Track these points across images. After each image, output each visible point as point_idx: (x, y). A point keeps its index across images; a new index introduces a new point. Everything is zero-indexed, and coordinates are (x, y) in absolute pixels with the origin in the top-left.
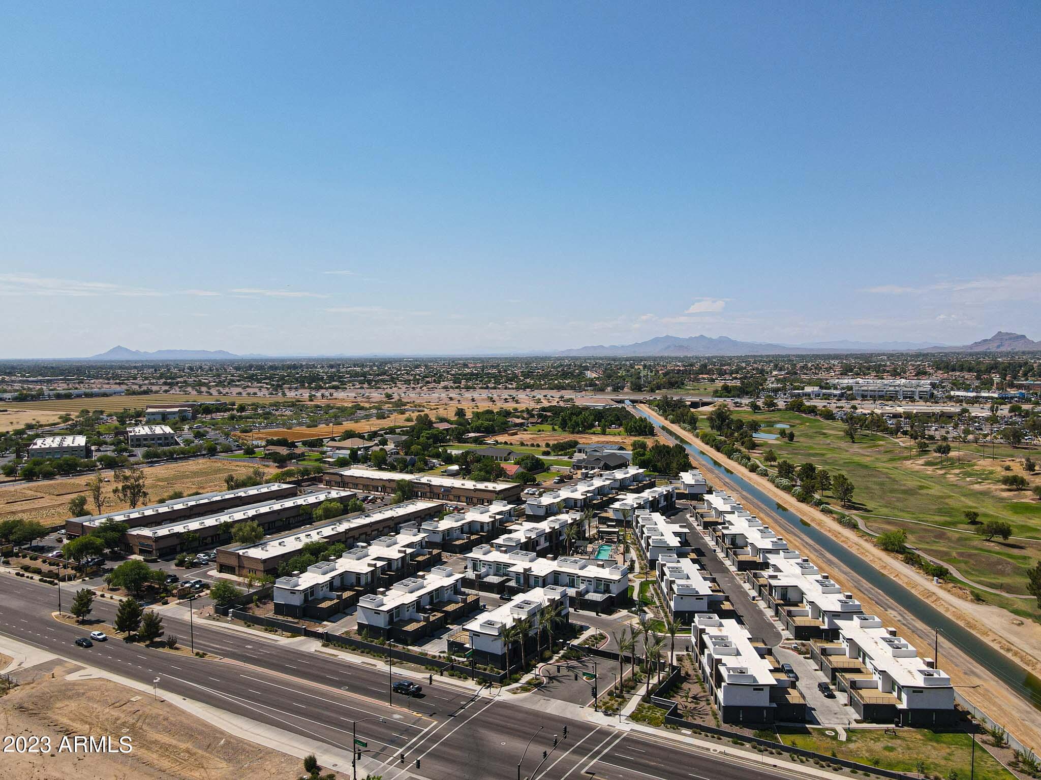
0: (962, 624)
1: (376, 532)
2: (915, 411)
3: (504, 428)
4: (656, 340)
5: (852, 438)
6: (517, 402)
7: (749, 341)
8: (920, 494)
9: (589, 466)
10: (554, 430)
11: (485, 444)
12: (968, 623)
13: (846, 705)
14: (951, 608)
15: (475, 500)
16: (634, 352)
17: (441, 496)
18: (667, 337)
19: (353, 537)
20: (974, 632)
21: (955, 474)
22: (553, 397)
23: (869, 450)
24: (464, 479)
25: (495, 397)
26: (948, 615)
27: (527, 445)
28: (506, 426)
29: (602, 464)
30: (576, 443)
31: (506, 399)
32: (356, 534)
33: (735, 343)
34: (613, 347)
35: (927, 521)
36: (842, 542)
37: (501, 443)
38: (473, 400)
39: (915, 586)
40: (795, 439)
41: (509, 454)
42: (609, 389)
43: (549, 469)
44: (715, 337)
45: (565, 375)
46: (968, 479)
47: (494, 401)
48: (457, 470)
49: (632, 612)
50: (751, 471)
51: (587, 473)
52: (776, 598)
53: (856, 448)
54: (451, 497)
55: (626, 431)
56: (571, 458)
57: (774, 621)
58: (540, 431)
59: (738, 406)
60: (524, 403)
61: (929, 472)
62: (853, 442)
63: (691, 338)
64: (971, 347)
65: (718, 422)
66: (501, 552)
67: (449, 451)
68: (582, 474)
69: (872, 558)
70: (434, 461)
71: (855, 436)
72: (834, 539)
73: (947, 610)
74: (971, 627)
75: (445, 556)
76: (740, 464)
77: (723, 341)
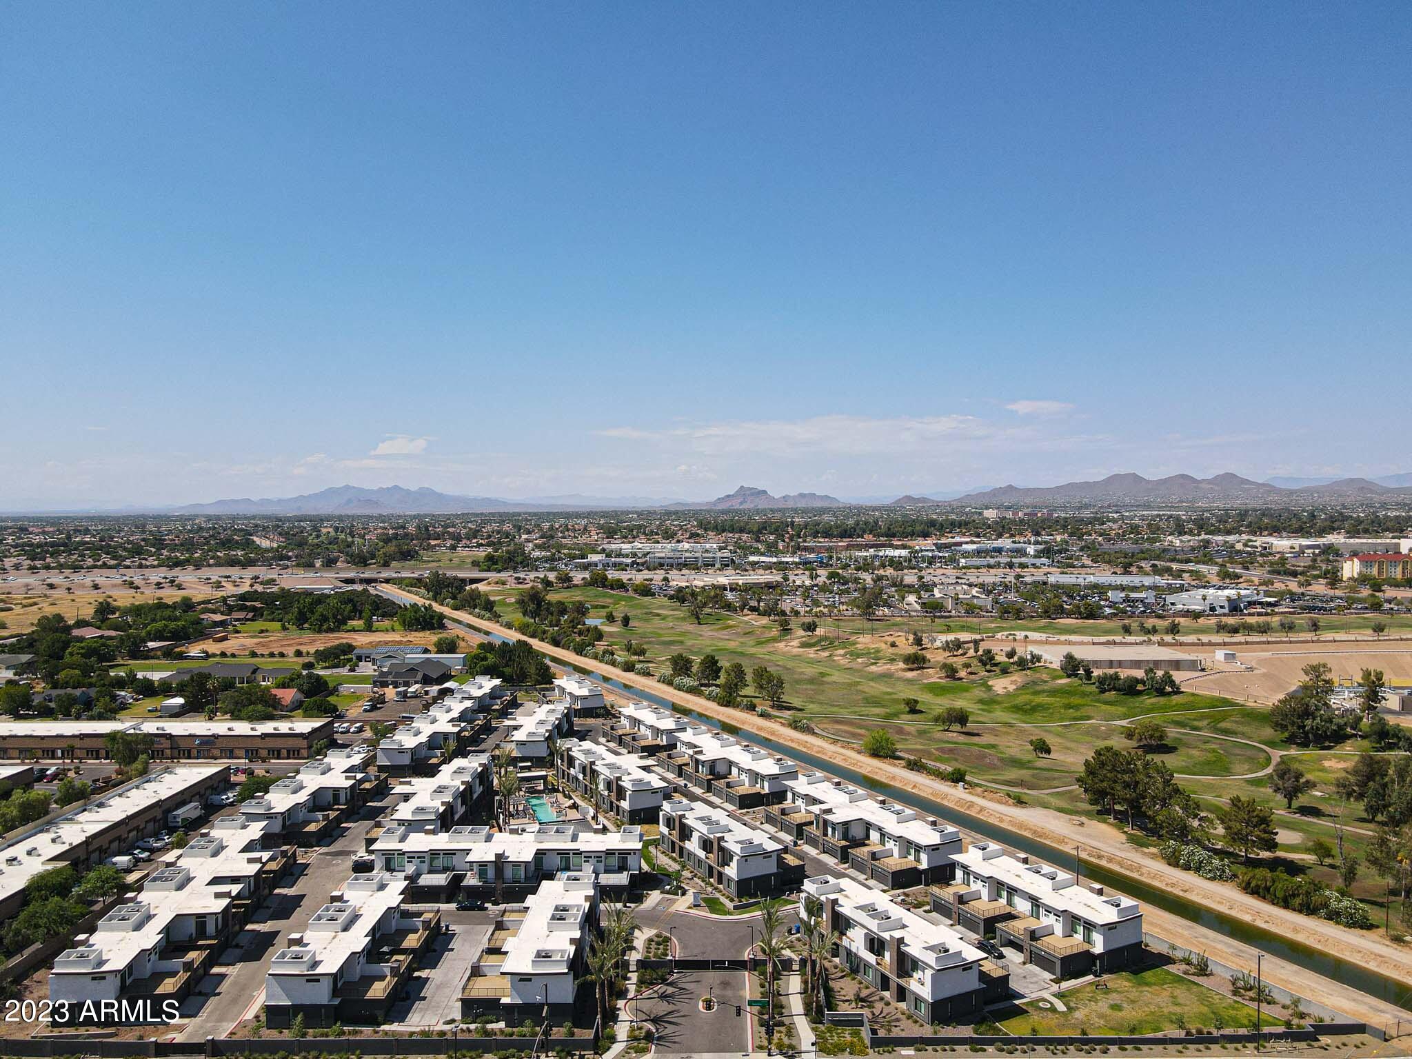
0: (1028, 834)
1: (135, 832)
2: (740, 582)
3: (199, 632)
4: (332, 492)
5: (698, 618)
6: (180, 587)
7: (457, 494)
8: (828, 683)
9: (401, 680)
10: (284, 628)
11: (186, 658)
12: (1035, 832)
13: (1024, 963)
14: (1004, 817)
15: (264, 753)
16: (299, 508)
17: (194, 752)
18: (347, 487)
19: (100, 849)
20: (1048, 842)
21: (840, 655)
22: (241, 578)
23: (724, 632)
24: (211, 719)
25: (137, 581)
26: (1004, 825)
27: (263, 655)
28: (199, 627)
29: (419, 676)
30: (350, 648)
31: (158, 584)
32: (103, 842)
33: (440, 497)
34: (264, 502)
35: (867, 715)
36: (817, 752)
37: (214, 655)
38: (96, 587)
39: (946, 796)
40: (631, 623)
41: (254, 671)
42: (318, 564)
43: (337, 690)
44: (413, 487)
45: (227, 544)
46: (860, 660)
47: (137, 588)
48: (182, 706)
49: (668, 893)
50: (625, 671)
51: (406, 692)
52: (835, 839)
53: (706, 631)
54: (216, 752)
55: (404, 623)
56: (352, 670)
57: (846, 869)
58: (262, 631)
59: (521, 583)
60: (191, 588)
61: (812, 656)
62: (699, 623)
63: (381, 490)
64: (715, 503)
65: (532, 607)
66: (427, 832)
67: (140, 676)
68: (398, 693)
69: (870, 769)
70: (123, 693)
71: (701, 616)
72: (805, 750)
73: (1001, 820)
74: (1040, 836)
75: (306, 856)
76: (601, 661)
77: (425, 493)
